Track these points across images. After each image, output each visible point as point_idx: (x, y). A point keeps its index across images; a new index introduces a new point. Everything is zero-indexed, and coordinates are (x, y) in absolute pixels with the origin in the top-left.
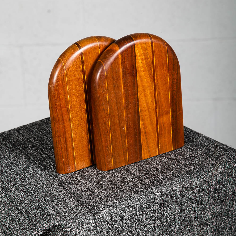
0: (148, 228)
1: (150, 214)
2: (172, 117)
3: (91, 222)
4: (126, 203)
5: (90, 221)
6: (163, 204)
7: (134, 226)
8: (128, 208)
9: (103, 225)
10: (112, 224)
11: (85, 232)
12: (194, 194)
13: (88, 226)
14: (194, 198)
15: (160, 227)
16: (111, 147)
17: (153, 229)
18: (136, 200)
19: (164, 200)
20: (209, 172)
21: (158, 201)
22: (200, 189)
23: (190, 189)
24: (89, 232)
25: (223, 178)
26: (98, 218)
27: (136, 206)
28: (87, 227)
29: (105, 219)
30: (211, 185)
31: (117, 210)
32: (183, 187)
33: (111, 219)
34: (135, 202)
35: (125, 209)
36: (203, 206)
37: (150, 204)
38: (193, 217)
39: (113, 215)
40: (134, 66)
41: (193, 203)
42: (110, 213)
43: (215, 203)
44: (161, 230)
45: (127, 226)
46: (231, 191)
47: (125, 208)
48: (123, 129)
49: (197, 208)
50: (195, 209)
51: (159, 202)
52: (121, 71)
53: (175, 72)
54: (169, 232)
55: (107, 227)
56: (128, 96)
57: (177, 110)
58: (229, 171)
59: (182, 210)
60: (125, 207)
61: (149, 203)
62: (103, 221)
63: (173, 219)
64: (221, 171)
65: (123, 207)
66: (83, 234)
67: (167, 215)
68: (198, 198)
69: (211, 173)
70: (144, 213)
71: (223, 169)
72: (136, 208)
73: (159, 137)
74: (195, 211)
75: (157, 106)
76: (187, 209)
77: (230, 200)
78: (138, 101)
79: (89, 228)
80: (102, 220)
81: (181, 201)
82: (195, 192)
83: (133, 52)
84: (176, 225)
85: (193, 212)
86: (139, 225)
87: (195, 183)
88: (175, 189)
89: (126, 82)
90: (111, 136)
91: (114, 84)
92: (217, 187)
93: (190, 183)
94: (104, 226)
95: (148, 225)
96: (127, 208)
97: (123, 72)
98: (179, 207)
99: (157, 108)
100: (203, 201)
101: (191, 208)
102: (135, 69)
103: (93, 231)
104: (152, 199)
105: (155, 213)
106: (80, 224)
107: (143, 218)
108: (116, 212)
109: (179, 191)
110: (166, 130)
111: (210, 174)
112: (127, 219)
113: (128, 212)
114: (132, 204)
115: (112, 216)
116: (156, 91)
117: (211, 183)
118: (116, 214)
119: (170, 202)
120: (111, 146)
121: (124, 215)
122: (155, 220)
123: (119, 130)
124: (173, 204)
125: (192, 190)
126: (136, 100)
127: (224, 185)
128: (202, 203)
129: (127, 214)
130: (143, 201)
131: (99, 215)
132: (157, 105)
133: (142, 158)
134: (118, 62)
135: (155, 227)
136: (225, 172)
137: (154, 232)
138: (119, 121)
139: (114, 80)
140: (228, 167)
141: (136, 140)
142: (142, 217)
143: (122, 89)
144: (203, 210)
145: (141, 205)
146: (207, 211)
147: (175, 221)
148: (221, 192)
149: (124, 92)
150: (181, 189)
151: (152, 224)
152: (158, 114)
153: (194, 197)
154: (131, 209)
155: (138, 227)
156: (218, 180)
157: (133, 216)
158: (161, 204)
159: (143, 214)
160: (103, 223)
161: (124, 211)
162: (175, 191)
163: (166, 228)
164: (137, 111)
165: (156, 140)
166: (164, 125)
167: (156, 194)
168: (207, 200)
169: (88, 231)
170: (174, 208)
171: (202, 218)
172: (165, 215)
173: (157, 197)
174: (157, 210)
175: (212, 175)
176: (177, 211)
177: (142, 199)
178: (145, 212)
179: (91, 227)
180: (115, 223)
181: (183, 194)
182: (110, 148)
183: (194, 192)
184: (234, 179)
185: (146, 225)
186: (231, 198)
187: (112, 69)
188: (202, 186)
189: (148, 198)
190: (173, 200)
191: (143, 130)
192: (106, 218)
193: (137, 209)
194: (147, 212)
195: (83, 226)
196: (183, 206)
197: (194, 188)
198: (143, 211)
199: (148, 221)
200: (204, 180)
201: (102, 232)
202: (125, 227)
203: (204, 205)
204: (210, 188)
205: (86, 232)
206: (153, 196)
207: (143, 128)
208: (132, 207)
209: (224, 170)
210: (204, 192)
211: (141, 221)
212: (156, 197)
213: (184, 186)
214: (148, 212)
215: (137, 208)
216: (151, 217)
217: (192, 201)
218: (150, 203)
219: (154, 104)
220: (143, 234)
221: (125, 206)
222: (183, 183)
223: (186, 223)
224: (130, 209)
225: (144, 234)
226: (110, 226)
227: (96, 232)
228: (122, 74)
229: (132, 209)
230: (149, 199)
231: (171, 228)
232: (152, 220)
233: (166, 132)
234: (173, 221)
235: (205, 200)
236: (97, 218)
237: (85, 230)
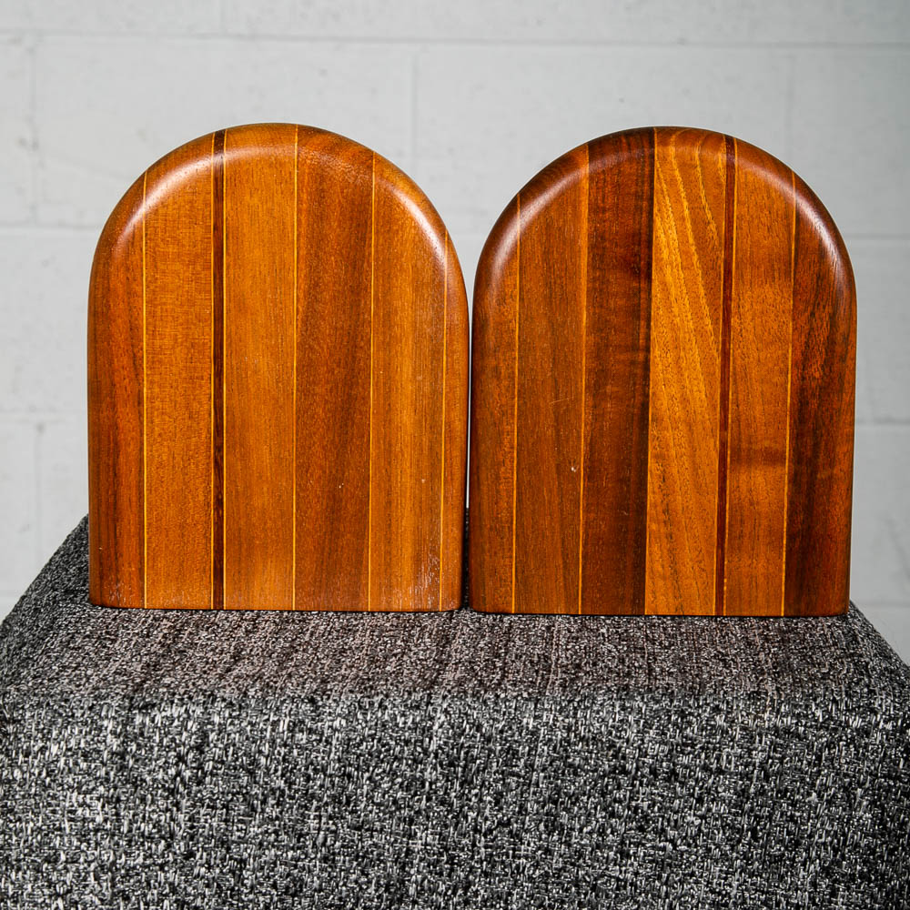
0: (375, 845)
1: (391, 788)
2: (794, 480)
3: (106, 729)
4: (289, 709)
5: (105, 723)
6: (463, 772)
7: (312, 817)
8: (288, 729)
9: (155, 757)
10: (200, 767)
11: (68, 756)
12: (624, 780)
13: (89, 738)
14: (625, 796)
15: (438, 861)
16: (514, 527)
17: (399, 854)
18: (339, 711)
19: (466, 753)
20: (717, 710)
21: (440, 747)
22: (661, 766)
23: (609, 749)
24: (85, 761)
25: (784, 757)
26: (143, 724)
27: (327, 732)
28: (83, 741)
29: (173, 740)
30: (720, 771)
31: (236, 722)
32: (575, 731)
33: (199, 748)
34: (329, 718)
35: (273, 730)
36: (670, 847)
37: (398, 749)
38: (611, 877)
39: (213, 736)
40: (644, 237)
41: (612, 815)
42: (199, 724)
43: (735, 854)
44: (441, 874)
45: (271, 801)
46: (828, 833)
47: (275, 724)
48: (573, 469)
49: (637, 845)
50: (623, 843)
51: (440, 751)
52: (583, 242)
53: (824, 307)
54: (479, 899)
55: (172, 771)
56: (607, 346)
57: (820, 460)
58: (821, 737)
59: (554, 825)
60: (279, 720)
61: (394, 743)
62: (161, 741)
63: (508, 849)
64: (779, 724)
65: (268, 720)
66: (57, 761)
67: (476, 820)
68: (643, 801)
69: (726, 717)
70: (366, 775)
71: (788, 721)
72: (326, 741)
73: (726, 546)
74: (625, 855)
75: (730, 421)
76: (581, 830)
77: (818, 869)
78: (646, 377)
79: (91, 747)
80: (157, 738)
81: (557, 785)
82: (630, 773)
83: (643, 182)
84: (521, 878)
85: (612, 854)
86: (337, 818)
87: (638, 732)
88: (530, 727)
89: (601, 290)
90: (517, 480)
91: (548, 285)
92: (752, 790)
93: (613, 727)
94: (161, 762)
95: (376, 830)
96: (285, 728)
97: (592, 247)
98: (543, 808)
99: (726, 429)
100: (673, 824)
101: (602, 833)
102: (644, 250)
103: (102, 762)
104: (409, 728)
105: (415, 794)
106: (60, 720)
107: (356, 794)
108: (232, 727)
109: (550, 740)
110: (760, 525)
111: (720, 720)
112: (276, 771)
113: (285, 745)
114: (313, 719)
115: (208, 737)
116: (731, 358)
117: (718, 758)
118: (229, 735)
119: (497, 772)
120: (515, 522)
121: (266, 749)
122: (411, 822)
123: (554, 470)
124: (514, 785)
125: (615, 756)
126: (639, 371)
127: (786, 790)
128: (663, 830)
129: (279, 753)
130: (364, 725)
131: (154, 713)
132: (730, 416)
133: (643, 606)
134: (576, 207)
135: (408, 849)
136: (798, 736)
137: (402, 868)
138: (558, 435)
139: (550, 268)
140: (821, 720)
141: (622, 527)
142: (351, 787)
143: (582, 315)
144: (670, 865)
145: (352, 735)
146: (692, 874)
147: (517, 861)
148: (770, 817)
149: (588, 327)
150: (560, 734)
151: (397, 834)
152: (729, 452)
153: (626, 791)
154: (302, 737)
155: (334, 828)
156: (758, 757)
157: (307, 769)
158: (451, 764)
159: (358, 778)
160: (156, 749)
161: (268, 735)
162: (527, 734)
163: (467, 877)
164: (640, 418)
165: (710, 554)
166: (751, 504)
167: (438, 716)
168: (695, 830)
169: (82, 756)
170: (515, 803)
171: (659, 897)
172: (470, 818)
173: (435, 728)
174: (427, 784)
175: (731, 727)
176: (527, 823)
177: (367, 714)
178: (368, 771)
179: (102, 748)
180: (214, 768)
181: (568, 757)
182: (510, 529)
183: (625, 772)
184: (847, 780)
185: (367, 830)
186: (825, 862)
187: (548, 226)
188: (670, 756)
189: (396, 720)
190: (516, 769)
191: (658, 498)
192: (177, 737)
193: (330, 749)
194: (377, 775)
195: (66, 733)
196: (564, 810)
197: (628, 751)
198: (358, 765)
199: (381, 815)
200: (686, 737)
201: (142, 780)
202: (264, 802)
203: (675, 846)
204: (710, 781)
205: (72, 756)
206: (418, 719)
207: (656, 490)
208: (311, 731)
209: (797, 724)
210: (679, 789)
211: (348, 803)
212: (431, 728)
213: (577, 729)
214: (382, 778)
215: (331, 744)
216: (395, 802)
217: (613, 808)
218: (397, 744)
219: (718, 409)
220: (355, 863)
221: (276, 719)
222: (575, 714)
223: (573, 889)
224: (299, 736)
225: (358, 865)
226: (187, 774)
227: (112, 773)
228: (589, 253)
229: (304, 741)
230: (397, 725)
231: (490, 883)
232: (399, 819)
233: (761, 533)
234: (508, 857)
235: (680, 823)
236: (137, 723)
237: (70, 750)
